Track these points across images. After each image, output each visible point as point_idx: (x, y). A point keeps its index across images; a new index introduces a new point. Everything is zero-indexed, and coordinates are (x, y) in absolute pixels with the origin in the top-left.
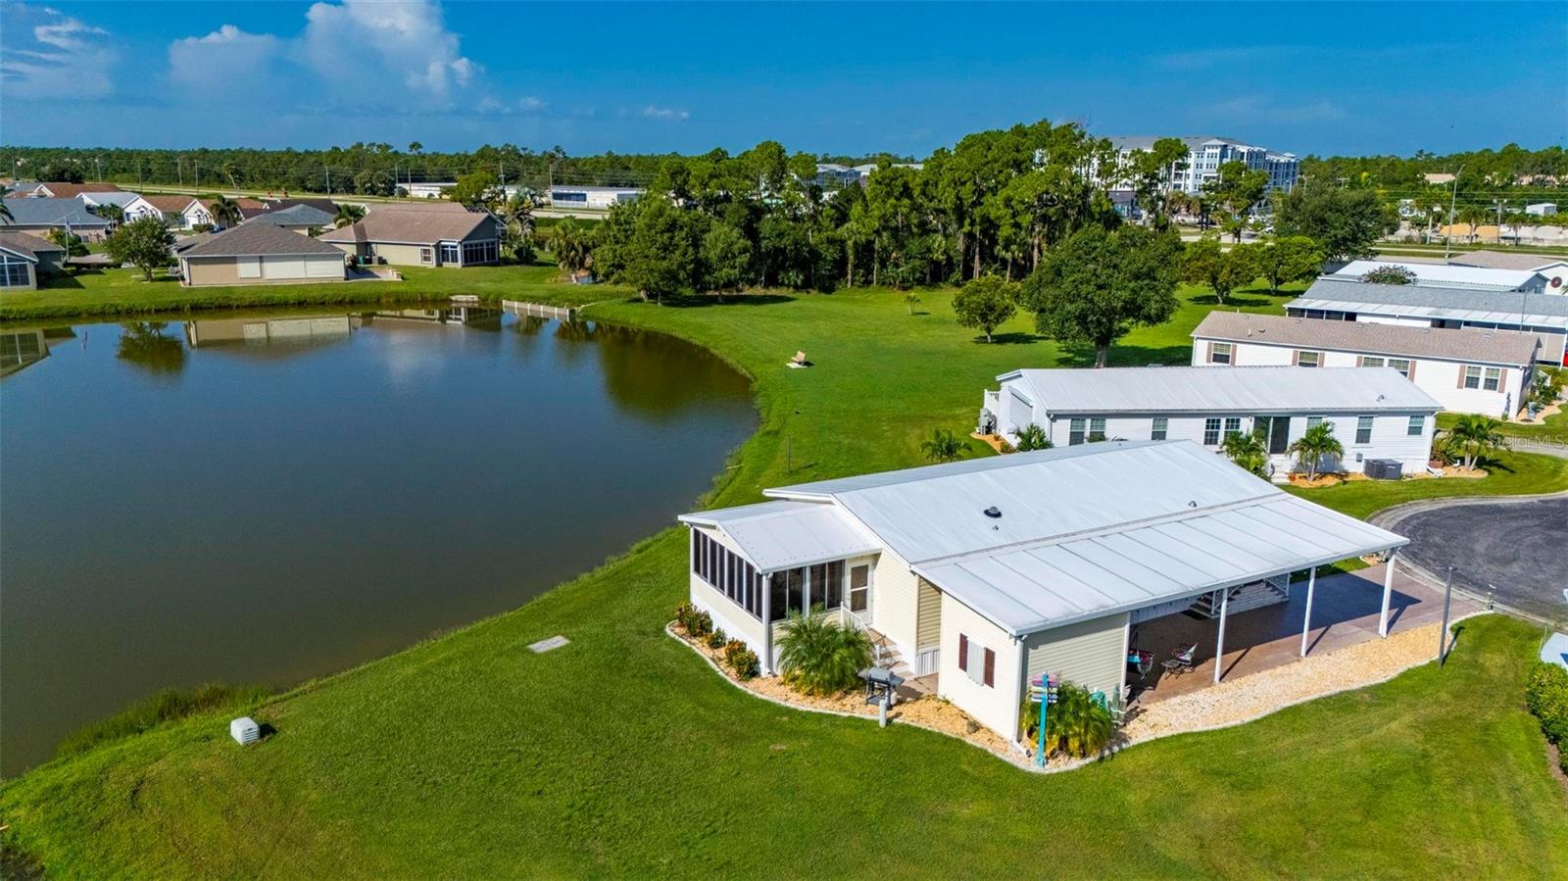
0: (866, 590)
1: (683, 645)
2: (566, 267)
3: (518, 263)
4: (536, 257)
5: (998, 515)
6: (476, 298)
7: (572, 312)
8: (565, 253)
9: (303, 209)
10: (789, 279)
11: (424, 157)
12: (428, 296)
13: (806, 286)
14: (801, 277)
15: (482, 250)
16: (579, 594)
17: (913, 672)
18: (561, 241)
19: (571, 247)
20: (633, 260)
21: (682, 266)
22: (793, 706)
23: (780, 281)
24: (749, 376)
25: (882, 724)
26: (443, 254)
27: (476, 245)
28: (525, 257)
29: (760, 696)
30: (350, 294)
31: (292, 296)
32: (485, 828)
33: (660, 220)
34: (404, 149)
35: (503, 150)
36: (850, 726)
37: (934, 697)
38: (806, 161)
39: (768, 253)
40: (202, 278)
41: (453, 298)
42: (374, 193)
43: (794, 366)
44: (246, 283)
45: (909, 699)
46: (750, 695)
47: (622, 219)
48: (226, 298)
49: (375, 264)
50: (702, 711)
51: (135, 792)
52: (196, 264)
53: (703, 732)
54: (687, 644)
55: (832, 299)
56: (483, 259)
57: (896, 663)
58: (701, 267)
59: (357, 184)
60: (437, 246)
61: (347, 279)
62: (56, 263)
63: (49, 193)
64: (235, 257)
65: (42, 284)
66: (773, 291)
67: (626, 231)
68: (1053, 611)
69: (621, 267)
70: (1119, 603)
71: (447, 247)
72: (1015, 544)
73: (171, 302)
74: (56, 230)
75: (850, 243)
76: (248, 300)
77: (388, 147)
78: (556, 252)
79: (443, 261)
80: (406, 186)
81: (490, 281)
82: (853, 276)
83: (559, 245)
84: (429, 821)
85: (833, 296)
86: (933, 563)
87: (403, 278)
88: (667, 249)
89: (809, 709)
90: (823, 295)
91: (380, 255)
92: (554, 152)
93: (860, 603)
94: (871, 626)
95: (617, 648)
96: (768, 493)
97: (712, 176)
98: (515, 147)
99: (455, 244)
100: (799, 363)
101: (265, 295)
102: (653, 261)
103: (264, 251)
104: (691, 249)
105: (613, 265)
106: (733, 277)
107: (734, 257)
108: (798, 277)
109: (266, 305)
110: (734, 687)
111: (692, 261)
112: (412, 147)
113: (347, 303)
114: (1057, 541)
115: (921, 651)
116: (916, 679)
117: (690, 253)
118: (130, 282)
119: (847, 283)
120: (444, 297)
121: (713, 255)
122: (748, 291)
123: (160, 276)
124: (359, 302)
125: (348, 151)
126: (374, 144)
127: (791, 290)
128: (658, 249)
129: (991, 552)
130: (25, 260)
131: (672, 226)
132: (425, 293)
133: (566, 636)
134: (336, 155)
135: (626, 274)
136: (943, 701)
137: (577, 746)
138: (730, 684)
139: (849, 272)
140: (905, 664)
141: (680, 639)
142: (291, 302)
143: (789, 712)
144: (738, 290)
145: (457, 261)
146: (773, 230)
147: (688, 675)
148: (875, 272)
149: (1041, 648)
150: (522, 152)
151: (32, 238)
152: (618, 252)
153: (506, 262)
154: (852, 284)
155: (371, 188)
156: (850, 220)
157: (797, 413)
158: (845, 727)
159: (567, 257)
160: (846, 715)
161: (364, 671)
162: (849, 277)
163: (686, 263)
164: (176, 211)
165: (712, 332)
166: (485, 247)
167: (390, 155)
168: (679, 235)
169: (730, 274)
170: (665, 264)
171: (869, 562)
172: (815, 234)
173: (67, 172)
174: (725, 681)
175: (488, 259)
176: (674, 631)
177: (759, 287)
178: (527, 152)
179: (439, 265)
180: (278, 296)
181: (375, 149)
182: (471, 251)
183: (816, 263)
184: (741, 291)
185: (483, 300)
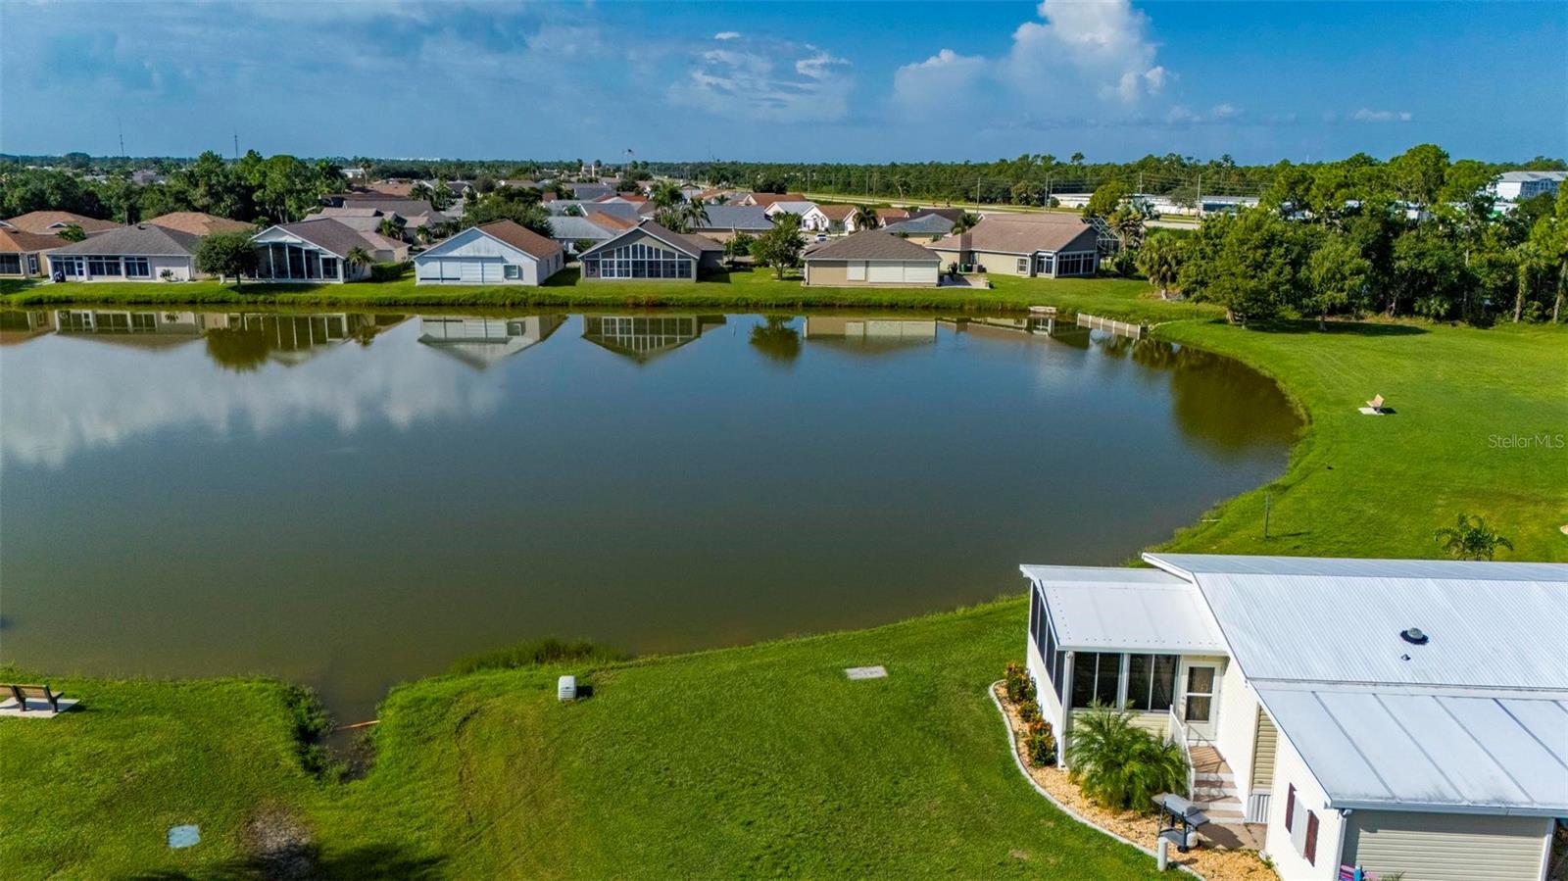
0: (1210, 698)
1: (996, 708)
2: (1157, 282)
3: (1116, 276)
4: (1137, 270)
5: (1423, 640)
6: (1054, 310)
7: (1144, 330)
8: (1156, 267)
9: (933, 219)
10: (1429, 307)
11: (1084, 168)
12: (1009, 305)
13: (1453, 316)
14: (1446, 306)
15: (1079, 262)
16: (935, 628)
17: (1245, 813)
18: (1154, 255)
19: (1163, 261)
20: (1218, 277)
21: (1274, 286)
22: (1069, 812)
23: (1417, 309)
24: (1305, 417)
25: (1161, 866)
26: (1038, 265)
27: (1073, 256)
28: (1126, 270)
29: (1039, 789)
30: (937, 299)
31: (886, 299)
32: (682, 843)
33: (1256, 234)
34: (1067, 160)
35: (1166, 159)
36: (1120, 856)
37: (1254, 853)
38: (1471, 168)
39: (1403, 276)
40: (818, 279)
41: (1032, 309)
42: (1028, 204)
43: (1365, 411)
44: (852, 285)
45: (1220, 847)
46: (1029, 785)
47: (1213, 232)
48: (831, 297)
49: (975, 272)
50: (964, 787)
51: (465, 719)
52: (815, 267)
53: (948, 811)
54: (1000, 708)
55: (1487, 336)
56: (1078, 271)
57: (1226, 797)
58: (1301, 289)
59: (1013, 195)
60: (1033, 257)
61: (940, 285)
62: (719, 261)
63: (753, 202)
64: (846, 262)
65: (701, 278)
66: (1405, 321)
67: (1214, 245)
68: (1412, 787)
69: (1203, 284)
70: (1533, 801)
71: (1043, 257)
72: (1424, 685)
73: (789, 299)
74: (740, 233)
75: (1522, 268)
76: (851, 299)
77: (1051, 158)
78: (1147, 266)
79: (1038, 271)
80: (1059, 197)
81: (1078, 293)
82: (1523, 308)
83: (1151, 259)
84: (643, 820)
85: (1490, 331)
86: (1283, 684)
87: (991, 286)
88: (1259, 266)
89: (1085, 821)
90: (1474, 329)
91: (980, 264)
92: (1222, 161)
93: (1198, 711)
94: (1213, 743)
95: (927, 694)
96: (1147, 557)
97: (1339, 186)
98: (1179, 156)
99: (1051, 255)
100: (1375, 409)
101: (864, 297)
102: (1239, 280)
103: (870, 257)
104: (1288, 268)
105: (1196, 282)
106: (1338, 300)
107: (1344, 278)
108: (1441, 306)
109: (863, 306)
110: (1018, 772)
111: (1288, 281)
112: (1074, 158)
113: (934, 308)
114: (1496, 694)
115: (1257, 791)
116: (1246, 825)
117: (1285, 272)
118: (764, 281)
119: (1513, 316)
120: (1024, 306)
121: (1316, 277)
122: (1371, 319)
123: (792, 275)
124: (944, 308)
125: (1013, 163)
126: (1038, 156)
127: (1431, 320)
128: (1248, 267)
129: (1380, 689)
130: (690, 257)
131: (1270, 242)
132: (1007, 302)
133: (887, 668)
134: (1002, 167)
135: (1208, 292)
136: (1263, 862)
137: (815, 787)
138: (1016, 766)
139: (1518, 303)
140: (1237, 800)
141: (997, 702)
142: (885, 304)
143: (1061, 818)
144: (1359, 317)
145: (1051, 272)
146: (1412, 249)
147: (977, 744)
148: (1557, 306)
149: (1381, 833)
150: (1185, 161)
151: (705, 238)
152: (1202, 269)
153: (1105, 274)
154: (1520, 318)
155: (1026, 199)
156: (1529, 240)
157: (1330, 468)
158: (1115, 855)
159: (1158, 272)
160: (1125, 841)
161: (697, 657)
162: (1517, 310)
163: (1280, 283)
164: (838, 219)
165: (1290, 363)
166: (1082, 259)
167: (1051, 165)
168: (1277, 252)
169: (1335, 298)
170: (1252, 283)
171: (1217, 666)
172: (1474, 255)
173: (776, 184)
174: (1014, 761)
175: (1084, 270)
176: (996, 691)
177: (1387, 315)
178: (1192, 162)
179: (1033, 275)
180: (875, 298)
181: (1039, 159)
182: (1067, 263)
183: (1471, 290)
184: (1362, 318)
185: (1061, 312)
